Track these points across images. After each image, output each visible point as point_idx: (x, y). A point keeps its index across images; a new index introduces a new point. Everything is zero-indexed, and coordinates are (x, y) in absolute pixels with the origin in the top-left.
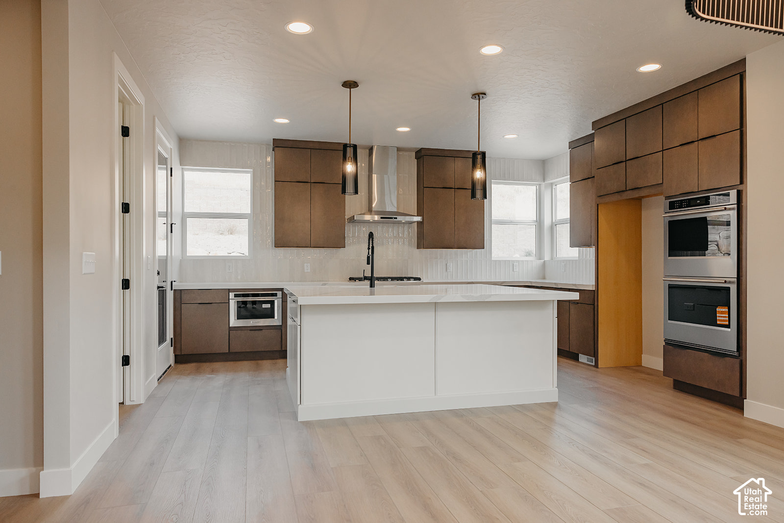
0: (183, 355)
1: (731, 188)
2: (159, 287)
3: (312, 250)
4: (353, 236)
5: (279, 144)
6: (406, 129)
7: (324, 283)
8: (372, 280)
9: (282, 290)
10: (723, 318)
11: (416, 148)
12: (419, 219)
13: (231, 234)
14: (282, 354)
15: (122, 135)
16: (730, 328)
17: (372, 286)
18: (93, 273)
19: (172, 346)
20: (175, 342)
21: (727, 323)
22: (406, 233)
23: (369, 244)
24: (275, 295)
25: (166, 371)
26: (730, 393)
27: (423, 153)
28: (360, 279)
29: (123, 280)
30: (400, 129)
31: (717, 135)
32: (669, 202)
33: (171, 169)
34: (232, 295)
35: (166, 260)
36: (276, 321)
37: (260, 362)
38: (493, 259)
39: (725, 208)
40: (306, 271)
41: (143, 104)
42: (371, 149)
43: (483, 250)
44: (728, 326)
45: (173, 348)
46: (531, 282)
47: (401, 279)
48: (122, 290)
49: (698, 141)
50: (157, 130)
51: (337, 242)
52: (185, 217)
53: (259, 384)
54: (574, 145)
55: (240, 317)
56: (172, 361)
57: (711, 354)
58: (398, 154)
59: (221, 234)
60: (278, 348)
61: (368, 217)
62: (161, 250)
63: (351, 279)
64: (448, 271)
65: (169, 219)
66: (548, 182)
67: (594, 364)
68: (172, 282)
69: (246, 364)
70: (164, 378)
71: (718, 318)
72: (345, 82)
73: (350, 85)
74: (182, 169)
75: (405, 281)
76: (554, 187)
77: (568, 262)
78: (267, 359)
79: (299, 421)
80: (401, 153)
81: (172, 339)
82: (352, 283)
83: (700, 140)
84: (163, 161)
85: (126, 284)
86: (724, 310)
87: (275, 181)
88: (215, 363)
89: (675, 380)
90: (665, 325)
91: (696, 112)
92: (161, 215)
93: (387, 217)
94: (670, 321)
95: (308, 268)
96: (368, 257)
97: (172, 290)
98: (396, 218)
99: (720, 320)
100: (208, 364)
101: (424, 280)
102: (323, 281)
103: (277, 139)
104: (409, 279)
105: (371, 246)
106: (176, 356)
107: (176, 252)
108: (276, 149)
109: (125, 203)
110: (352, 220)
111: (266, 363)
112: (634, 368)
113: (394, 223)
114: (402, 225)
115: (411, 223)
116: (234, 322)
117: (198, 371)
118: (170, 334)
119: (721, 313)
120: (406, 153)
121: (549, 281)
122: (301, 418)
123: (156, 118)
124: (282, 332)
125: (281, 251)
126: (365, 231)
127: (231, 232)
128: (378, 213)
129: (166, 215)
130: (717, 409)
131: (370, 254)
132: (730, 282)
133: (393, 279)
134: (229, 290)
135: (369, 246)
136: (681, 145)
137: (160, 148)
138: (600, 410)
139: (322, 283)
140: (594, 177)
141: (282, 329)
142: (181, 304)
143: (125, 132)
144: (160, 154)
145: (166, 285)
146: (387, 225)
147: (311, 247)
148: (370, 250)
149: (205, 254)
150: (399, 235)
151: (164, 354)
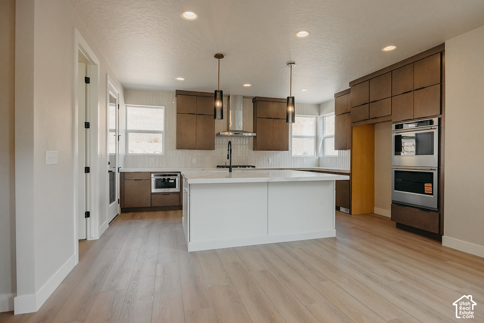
0: (125, 208)
1: (433, 117)
2: (109, 171)
3: (197, 151)
4: (219, 144)
5: (179, 93)
6: (249, 85)
7: (203, 168)
8: (230, 168)
9: (180, 172)
10: (428, 190)
11: (253, 97)
12: (255, 134)
13: (156, 142)
14: (180, 207)
15: (85, 82)
16: (433, 195)
17: (230, 171)
18: (56, 164)
19: (119, 203)
20: (121, 201)
21: (431, 192)
22: (247, 142)
23: (229, 148)
24: (176, 175)
25: (115, 218)
26: (433, 231)
27: (257, 99)
28: (223, 167)
29: (85, 168)
30: (245, 85)
31: (426, 87)
32: (396, 125)
33: (119, 105)
34: (153, 175)
35: (115, 156)
36: (177, 189)
37: (168, 211)
38: (292, 156)
39: (431, 128)
40: (193, 162)
41: (98, 64)
42: (229, 97)
43: (287, 151)
44: (432, 194)
45: (119, 204)
46: (313, 168)
47: (245, 167)
48: (85, 174)
49: (414, 91)
50: (109, 82)
51: (210, 147)
52: (127, 132)
53: (166, 226)
54: (338, 95)
55: (157, 187)
56: (119, 212)
57: (420, 209)
58: (243, 100)
59: (151, 142)
60: (178, 204)
61: (226, 133)
62: (111, 150)
63: (218, 166)
64: (269, 162)
65: (117, 133)
66: (321, 116)
67: (349, 212)
68: (119, 168)
69: (160, 213)
70: (113, 222)
71: (425, 190)
72: (216, 55)
73: (219, 56)
74: (126, 106)
75: (247, 168)
76: (324, 118)
77: (332, 158)
78: (172, 210)
79: (188, 251)
80: (244, 99)
81: (119, 199)
82: (219, 169)
83: (415, 90)
84: (113, 100)
85: (87, 170)
86: (429, 185)
87: (177, 113)
88: (143, 213)
89: (397, 223)
90: (392, 192)
91: (413, 75)
92: (111, 131)
93: (237, 134)
94: (395, 191)
95: (194, 161)
96: (228, 155)
97: (119, 172)
98: (242, 134)
99: (426, 191)
100: (139, 213)
101: (257, 167)
102: (202, 168)
103: (178, 90)
104: (249, 167)
105: (230, 149)
106: (121, 209)
107: (122, 151)
108: (177, 95)
109: (87, 123)
110: (218, 134)
111: (171, 213)
112: (370, 214)
113: (240, 136)
114: (245, 138)
115: (249, 137)
116: (154, 190)
117: (133, 218)
118: (117, 196)
119: (427, 187)
120: (248, 100)
121: (321, 168)
122: (190, 250)
123: (108, 75)
124: (180, 196)
125: (180, 152)
126: (226, 141)
127: (156, 141)
128: (232, 131)
129: (115, 131)
130: (426, 241)
131: (229, 153)
132: (433, 170)
133: (240, 166)
134: (151, 173)
135: (228, 149)
136: (403, 93)
137: (110, 92)
138: (361, 242)
139: (202, 169)
140: (350, 112)
141: (180, 194)
142: (124, 180)
143: (87, 80)
144: (110, 96)
145: (115, 170)
146: (237, 137)
147: (196, 149)
148: (229, 151)
149: (142, 152)
150: (243, 143)
151: (114, 208)
